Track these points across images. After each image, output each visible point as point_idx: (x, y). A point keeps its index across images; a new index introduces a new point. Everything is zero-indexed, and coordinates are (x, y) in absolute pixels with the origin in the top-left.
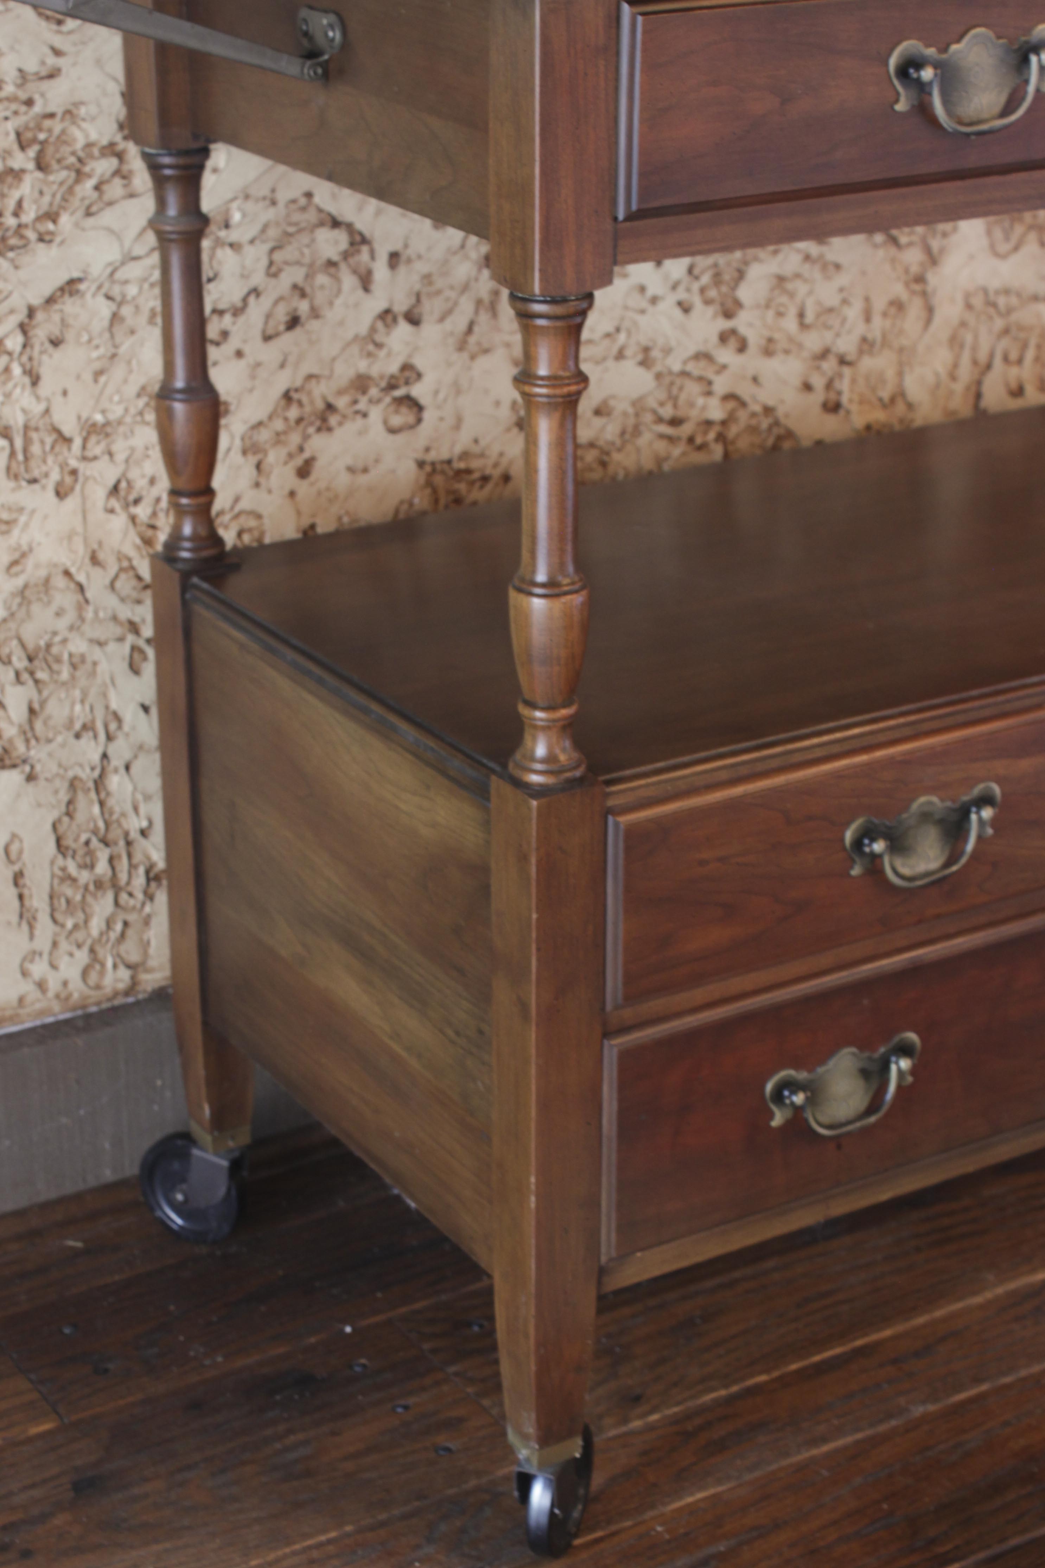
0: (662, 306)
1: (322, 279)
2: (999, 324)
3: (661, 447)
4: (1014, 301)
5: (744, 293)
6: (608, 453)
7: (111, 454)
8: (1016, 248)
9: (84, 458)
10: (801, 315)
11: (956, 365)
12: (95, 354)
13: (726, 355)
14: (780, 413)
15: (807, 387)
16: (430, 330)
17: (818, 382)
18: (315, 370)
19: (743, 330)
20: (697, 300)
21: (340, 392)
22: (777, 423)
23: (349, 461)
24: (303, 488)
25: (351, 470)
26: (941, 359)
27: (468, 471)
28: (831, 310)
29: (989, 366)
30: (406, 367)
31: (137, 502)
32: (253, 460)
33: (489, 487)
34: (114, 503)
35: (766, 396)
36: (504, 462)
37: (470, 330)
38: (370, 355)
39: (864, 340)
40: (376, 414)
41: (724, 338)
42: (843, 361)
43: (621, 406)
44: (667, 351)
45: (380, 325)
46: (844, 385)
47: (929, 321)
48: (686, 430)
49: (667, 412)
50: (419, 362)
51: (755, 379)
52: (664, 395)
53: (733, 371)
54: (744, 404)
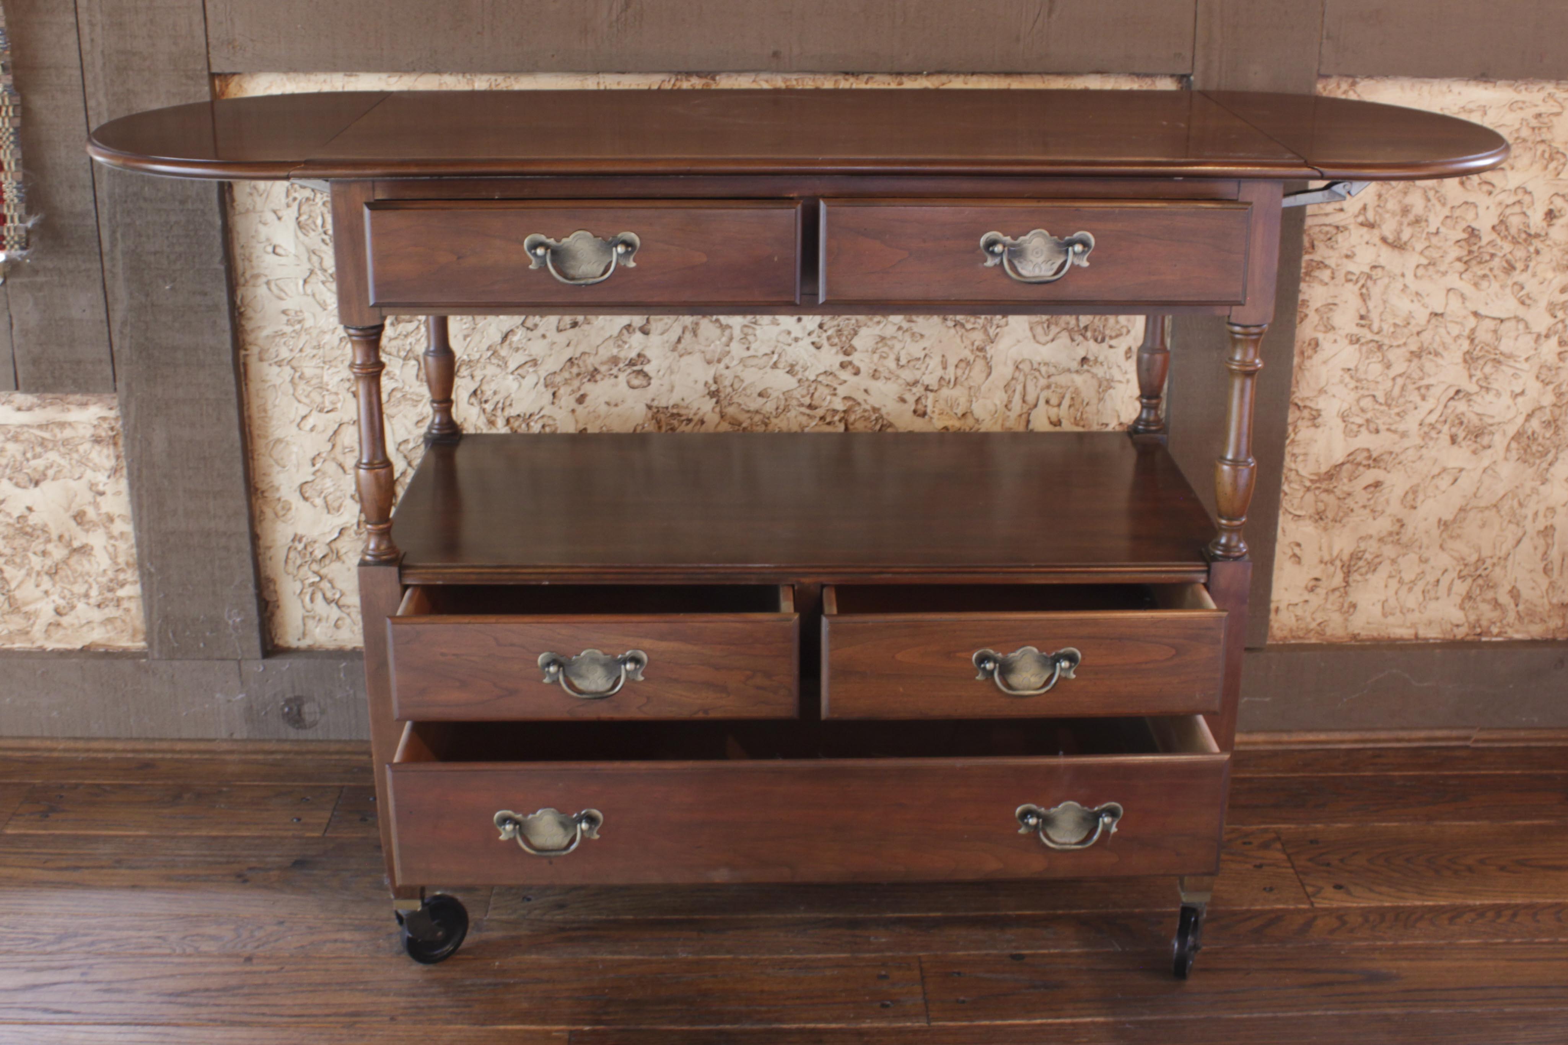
0: (800, 343)
2: (1043, 382)
3: (804, 420)
4: (1052, 370)
5: (856, 342)
6: (768, 418)
7: (472, 377)
8: (1053, 340)
10: (898, 360)
11: (1010, 402)
12: (464, 327)
13: (844, 375)
14: (884, 411)
15: (903, 400)
16: (655, 339)
17: (911, 399)
18: (587, 350)
19: (856, 363)
20: (825, 343)
21: (602, 363)
22: (881, 417)
23: (607, 399)
24: (580, 409)
25: (608, 404)
26: (999, 398)
27: (679, 415)
28: (918, 359)
29: (1036, 406)
30: (639, 355)
31: (486, 402)
32: (551, 391)
33: (691, 425)
34: (473, 400)
35: (874, 401)
36: (701, 413)
37: (679, 340)
38: (619, 346)
39: (942, 378)
40: (623, 377)
41: (843, 366)
42: (927, 389)
43: (774, 394)
44: (805, 369)
45: (625, 331)
46: (929, 403)
47: (989, 374)
48: (820, 412)
49: (807, 401)
50: (648, 353)
51: (866, 391)
52: (804, 392)
53: (851, 385)
54: (859, 404)
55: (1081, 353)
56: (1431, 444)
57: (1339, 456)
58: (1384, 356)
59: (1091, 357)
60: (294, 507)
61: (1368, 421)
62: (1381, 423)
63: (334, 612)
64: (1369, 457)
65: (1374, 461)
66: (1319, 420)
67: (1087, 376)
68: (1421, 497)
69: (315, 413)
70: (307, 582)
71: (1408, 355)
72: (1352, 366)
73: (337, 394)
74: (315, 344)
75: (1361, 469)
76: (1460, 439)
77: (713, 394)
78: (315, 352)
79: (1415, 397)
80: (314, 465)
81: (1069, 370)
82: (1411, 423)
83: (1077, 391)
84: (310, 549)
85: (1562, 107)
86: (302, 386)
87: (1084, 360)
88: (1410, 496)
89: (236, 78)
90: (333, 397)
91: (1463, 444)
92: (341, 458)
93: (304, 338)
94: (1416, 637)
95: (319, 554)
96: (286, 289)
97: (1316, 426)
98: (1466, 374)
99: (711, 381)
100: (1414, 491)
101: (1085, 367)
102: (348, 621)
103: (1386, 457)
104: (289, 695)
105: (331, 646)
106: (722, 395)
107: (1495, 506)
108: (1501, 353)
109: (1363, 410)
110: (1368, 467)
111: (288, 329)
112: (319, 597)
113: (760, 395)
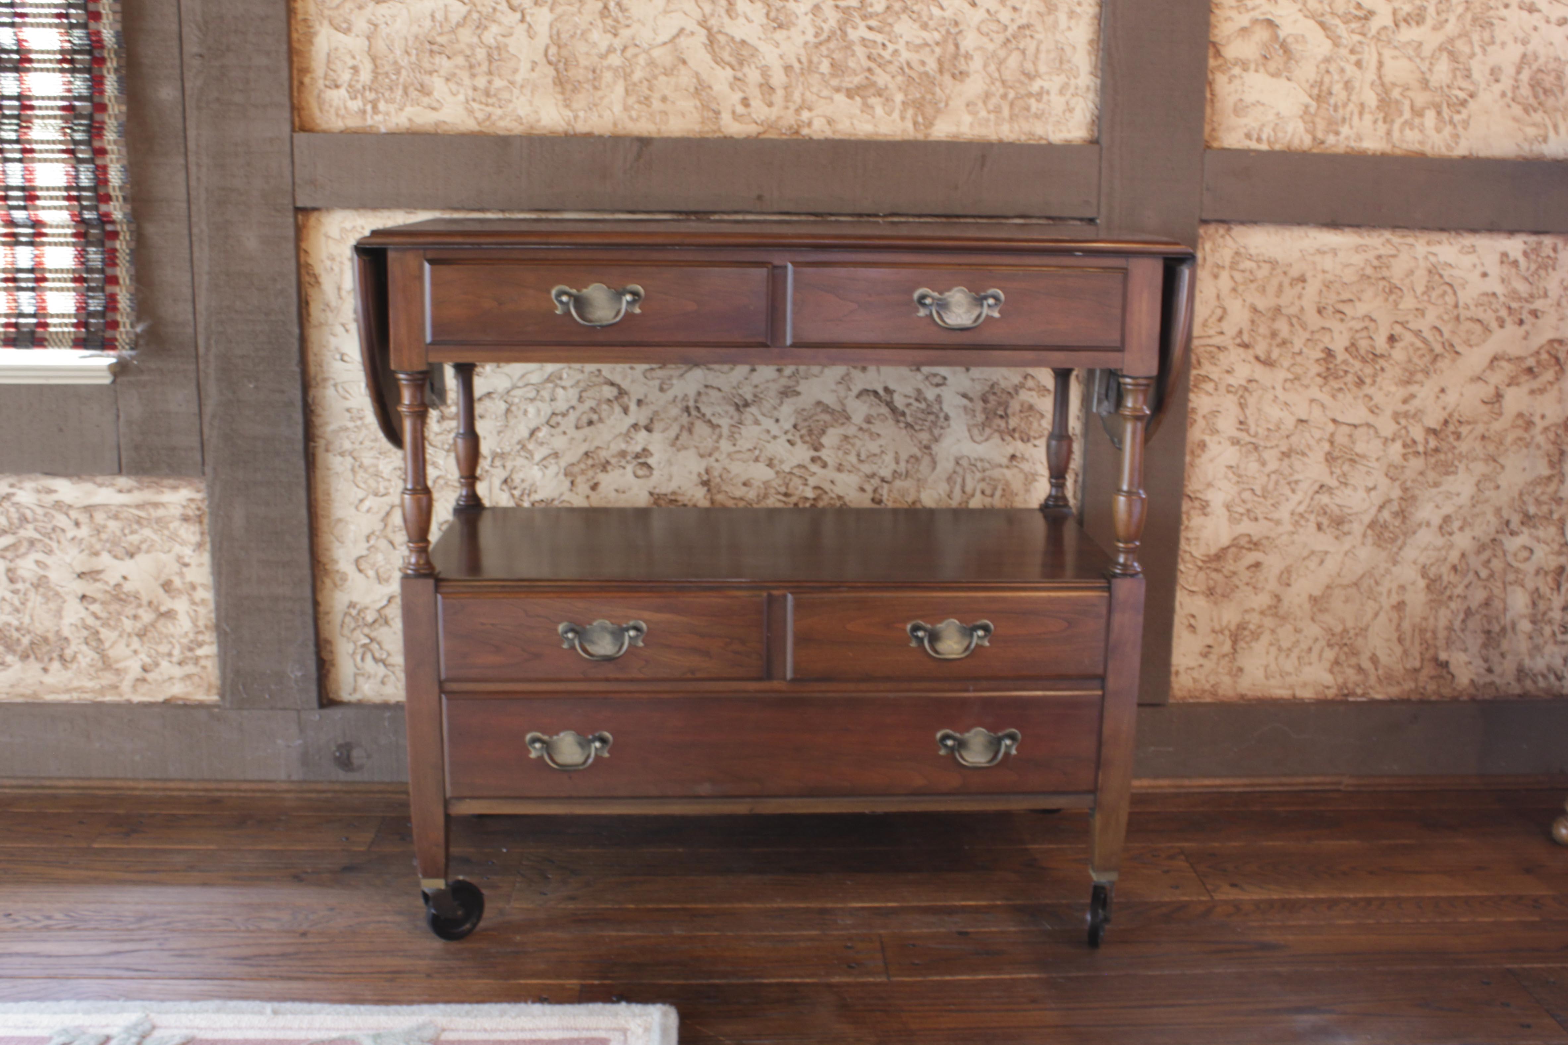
0: (778, 440)
1: (605, 407)
2: (978, 475)
3: (779, 504)
4: (987, 465)
5: (824, 440)
6: (751, 504)
7: (504, 467)
8: (987, 440)
9: (492, 466)
10: (858, 455)
11: (951, 492)
13: (814, 468)
14: (847, 499)
15: (862, 490)
16: (657, 436)
17: (869, 488)
18: (600, 445)
19: (824, 457)
20: (798, 441)
21: (613, 456)
22: (845, 504)
23: (616, 486)
24: (593, 495)
25: (617, 491)
26: (943, 488)
27: (676, 501)
28: (875, 455)
29: (973, 495)
30: (644, 450)
31: (515, 488)
32: (569, 479)
33: (686, 509)
34: (505, 487)
35: (839, 490)
36: (694, 500)
37: (677, 438)
38: (627, 442)
39: (895, 472)
41: (813, 460)
42: (883, 480)
43: (756, 483)
44: (782, 462)
45: (632, 430)
46: (884, 492)
47: (934, 468)
48: (793, 500)
49: (783, 489)
50: (651, 448)
51: (832, 482)
52: (781, 482)
53: (820, 476)
54: (826, 493)
55: (1010, 450)
56: (1301, 530)
57: (1225, 541)
58: (1260, 456)
59: (1018, 454)
60: (350, 578)
61: (1248, 511)
62: (1259, 512)
63: (381, 670)
64: (1250, 542)
65: (1255, 545)
66: (1209, 510)
67: (1015, 470)
68: (1294, 576)
69: (371, 497)
70: (359, 644)
71: (1280, 455)
72: (1233, 464)
73: (389, 480)
74: (373, 437)
75: (1244, 551)
76: (1324, 527)
77: (706, 483)
78: (373, 444)
79: (1287, 491)
80: (368, 541)
81: (1001, 466)
82: (1284, 513)
83: (1007, 484)
84: (362, 615)
85: (1398, 250)
86: (361, 474)
87: (1013, 457)
88: (1285, 576)
89: (316, 214)
90: (387, 484)
91: (1328, 531)
92: (391, 536)
93: (364, 432)
94: (1294, 696)
95: (370, 619)
96: (351, 391)
97: (1205, 515)
98: (1327, 470)
99: (703, 472)
100: (1288, 570)
101: (1014, 463)
102: (393, 678)
103: (1264, 542)
104: (340, 741)
105: (378, 700)
106: (712, 484)
107: (1356, 584)
108: (1357, 455)
109: (1244, 501)
110: (1250, 549)
111: (350, 425)
112: (369, 657)
113: (745, 484)
